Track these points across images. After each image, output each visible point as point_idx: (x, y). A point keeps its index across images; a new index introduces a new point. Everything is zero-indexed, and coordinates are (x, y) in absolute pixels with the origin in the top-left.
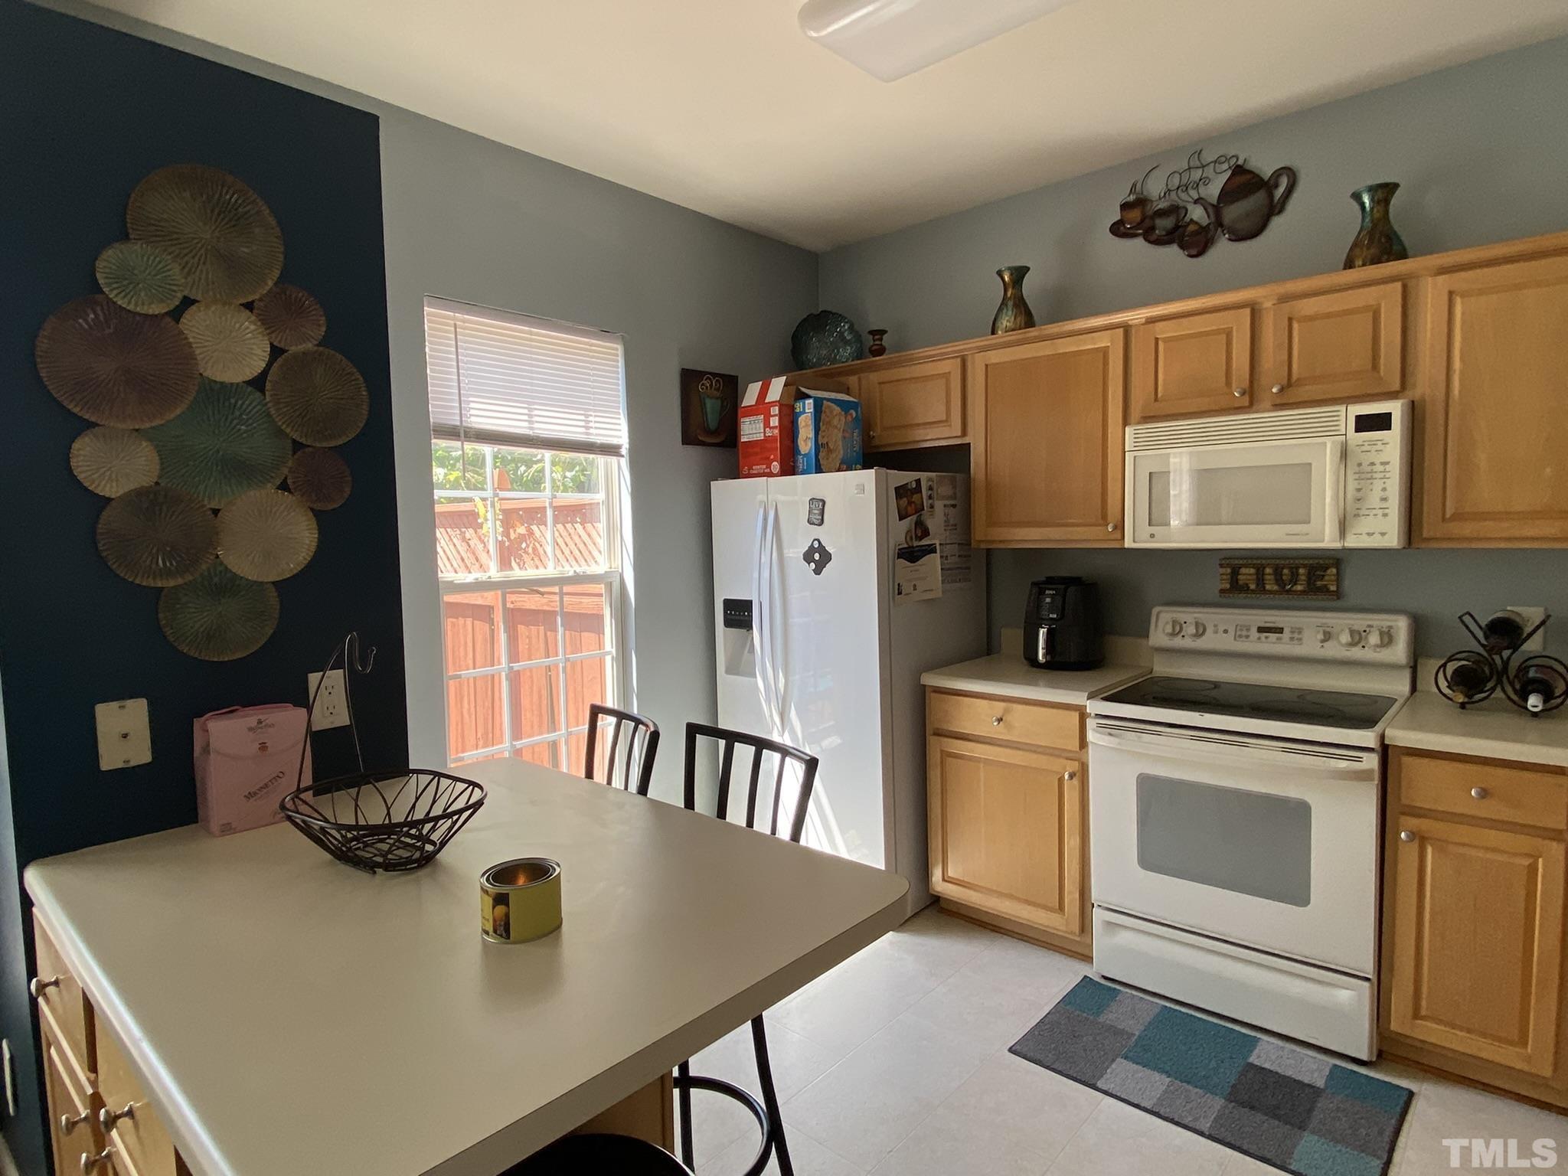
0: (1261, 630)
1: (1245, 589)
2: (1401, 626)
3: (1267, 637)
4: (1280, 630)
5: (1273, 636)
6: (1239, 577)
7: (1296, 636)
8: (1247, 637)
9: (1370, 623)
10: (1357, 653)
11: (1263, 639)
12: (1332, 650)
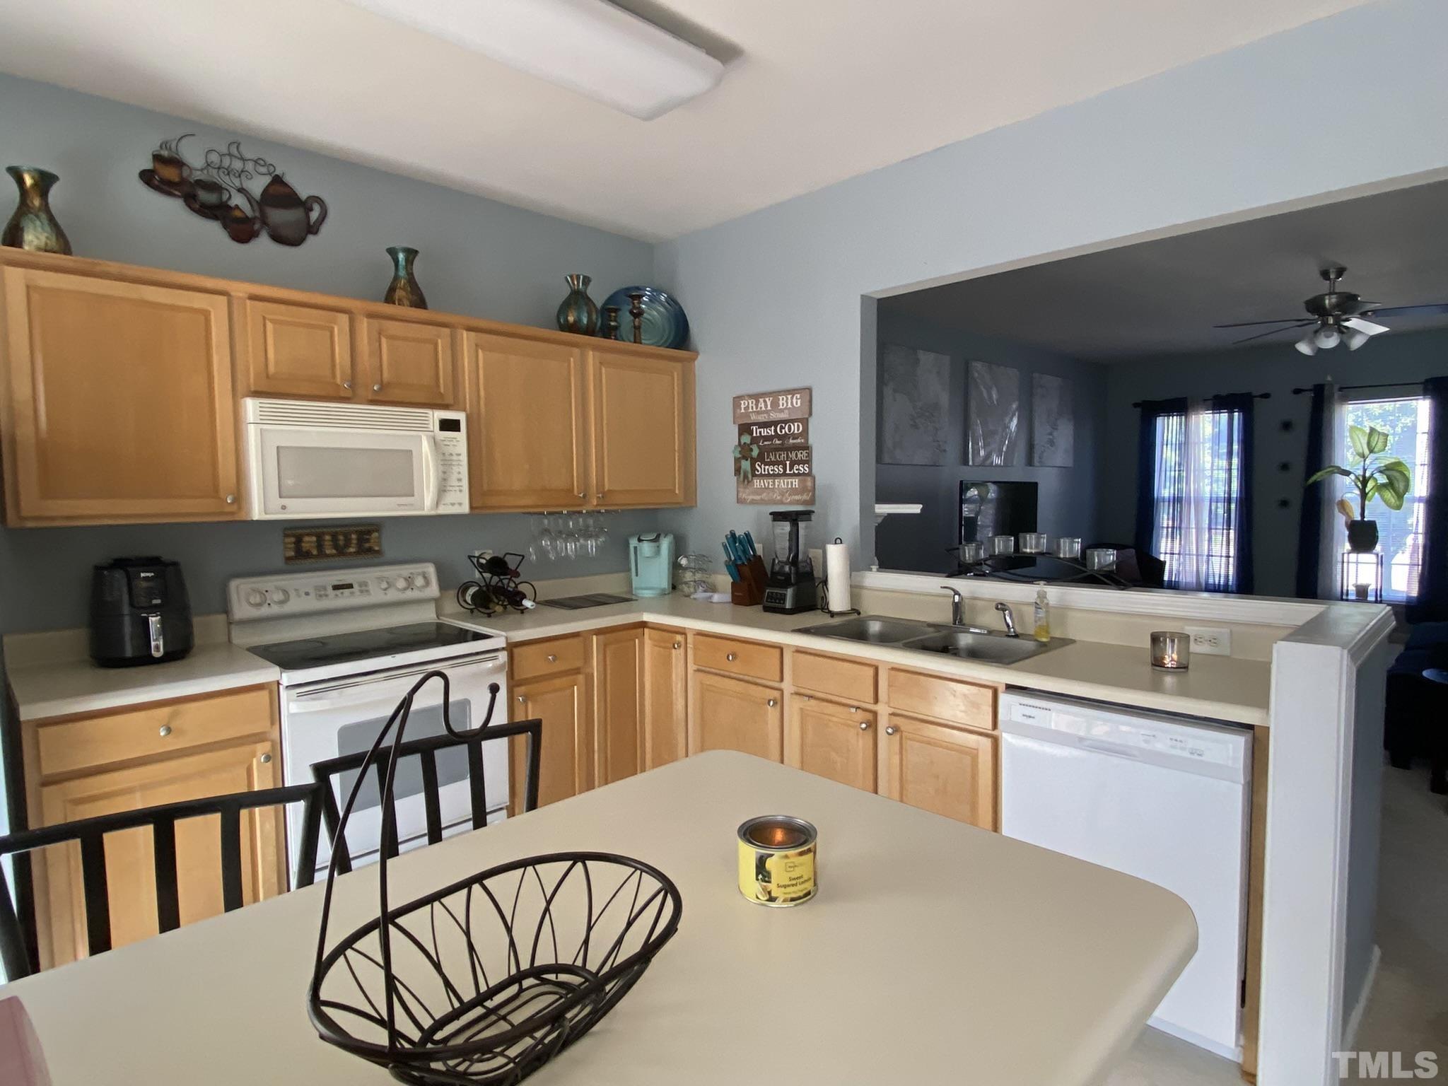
0: (336, 588)
1: (307, 555)
2: (431, 569)
3: (342, 593)
4: (350, 586)
5: (347, 591)
6: (303, 544)
7: (364, 588)
8: (326, 596)
9: (412, 571)
10: (409, 595)
11: (340, 595)
12: (392, 596)
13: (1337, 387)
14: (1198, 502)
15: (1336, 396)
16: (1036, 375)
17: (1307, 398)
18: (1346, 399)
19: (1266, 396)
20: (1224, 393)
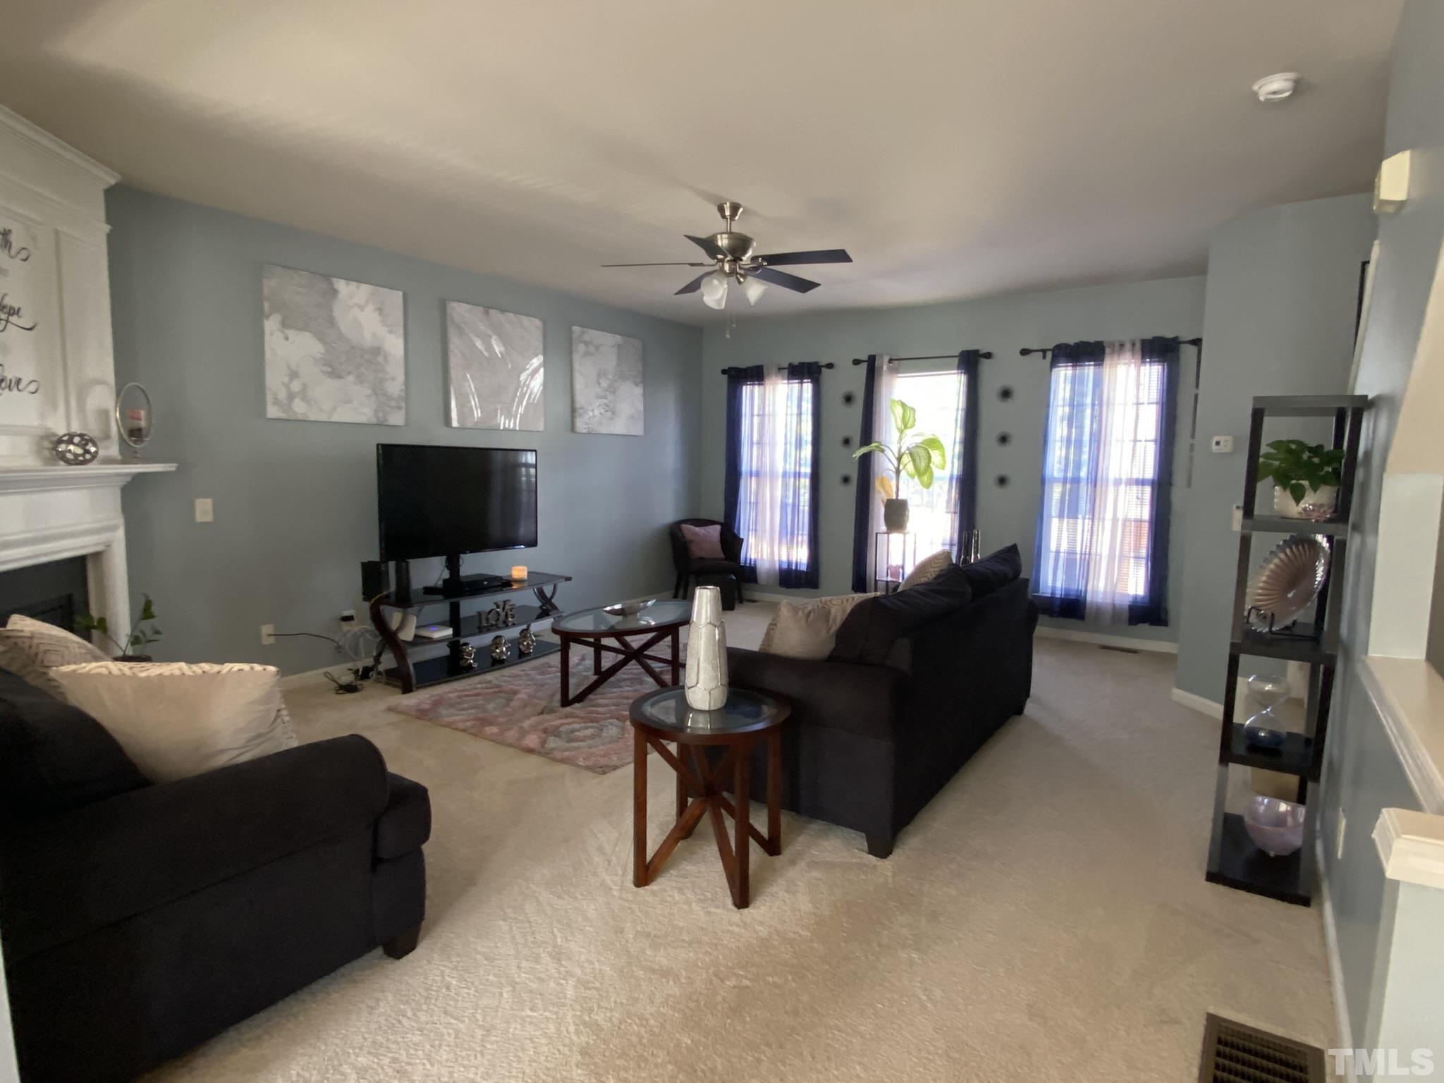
13: (886, 359)
14: (773, 475)
15: (885, 368)
16: (576, 329)
17: (863, 368)
18: (895, 371)
19: (830, 366)
20: (796, 361)
